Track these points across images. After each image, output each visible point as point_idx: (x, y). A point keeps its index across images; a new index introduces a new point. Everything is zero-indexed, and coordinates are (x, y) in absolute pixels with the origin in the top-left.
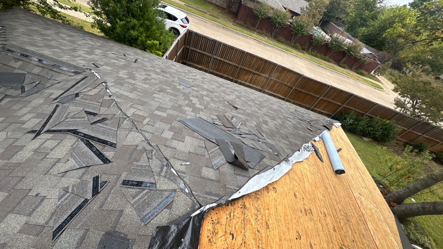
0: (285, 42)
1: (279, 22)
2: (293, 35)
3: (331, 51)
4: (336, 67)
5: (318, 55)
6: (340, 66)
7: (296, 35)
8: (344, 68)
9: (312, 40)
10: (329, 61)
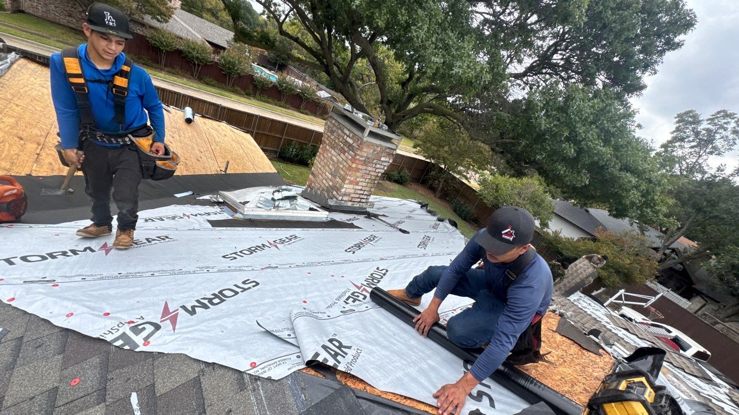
0: (217, 85)
1: (197, 58)
2: (225, 75)
3: (284, 96)
4: (296, 113)
5: (270, 100)
6: (302, 113)
7: (229, 75)
8: (307, 114)
9: (255, 81)
10: (286, 108)
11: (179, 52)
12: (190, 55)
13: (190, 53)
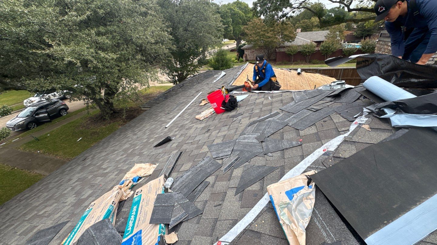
0: (319, 62)
2: (324, 55)
7: (327, 54)
11: (300, 52)
12: (305, 52)
13: (304, 51)
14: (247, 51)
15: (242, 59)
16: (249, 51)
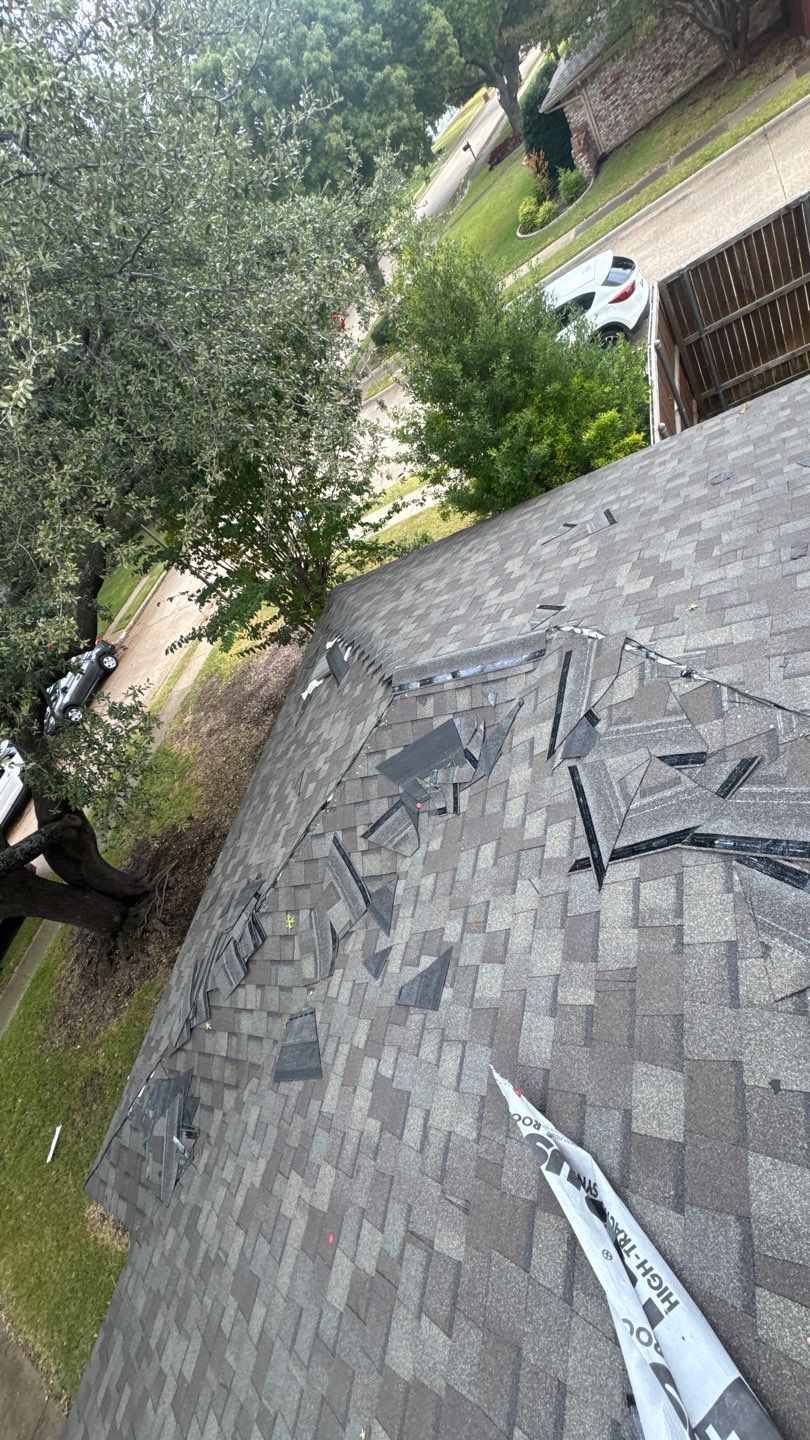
14: (580, 98)
15: (572, 176)
16: (594, 90)
